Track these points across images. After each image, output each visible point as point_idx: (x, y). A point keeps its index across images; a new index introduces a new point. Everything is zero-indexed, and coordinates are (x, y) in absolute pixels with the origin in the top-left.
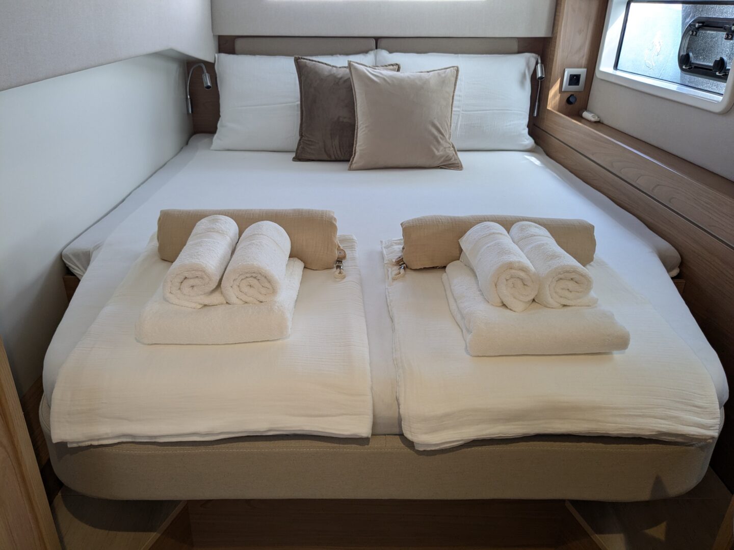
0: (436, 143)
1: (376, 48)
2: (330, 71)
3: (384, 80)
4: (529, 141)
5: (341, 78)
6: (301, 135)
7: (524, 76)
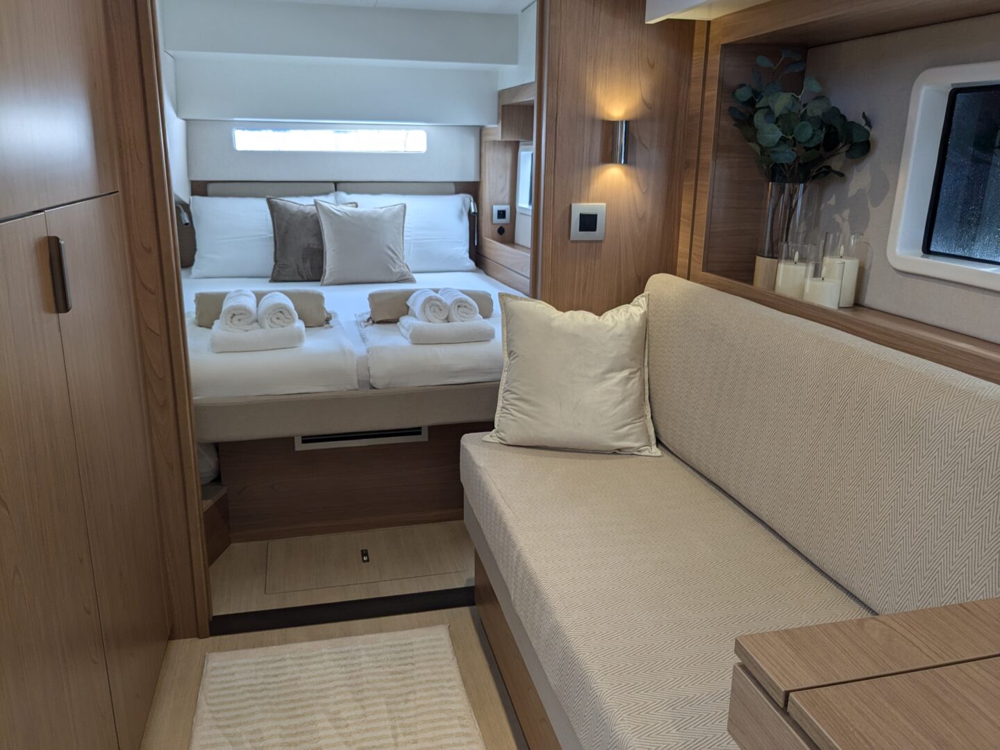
0: (392, 263)
1: (336, 190)
2: (298, 208)
3: (346, 214)
4: (471, 264)
5: (308, 214)
6: (276, 261)
7: (462, 212)
